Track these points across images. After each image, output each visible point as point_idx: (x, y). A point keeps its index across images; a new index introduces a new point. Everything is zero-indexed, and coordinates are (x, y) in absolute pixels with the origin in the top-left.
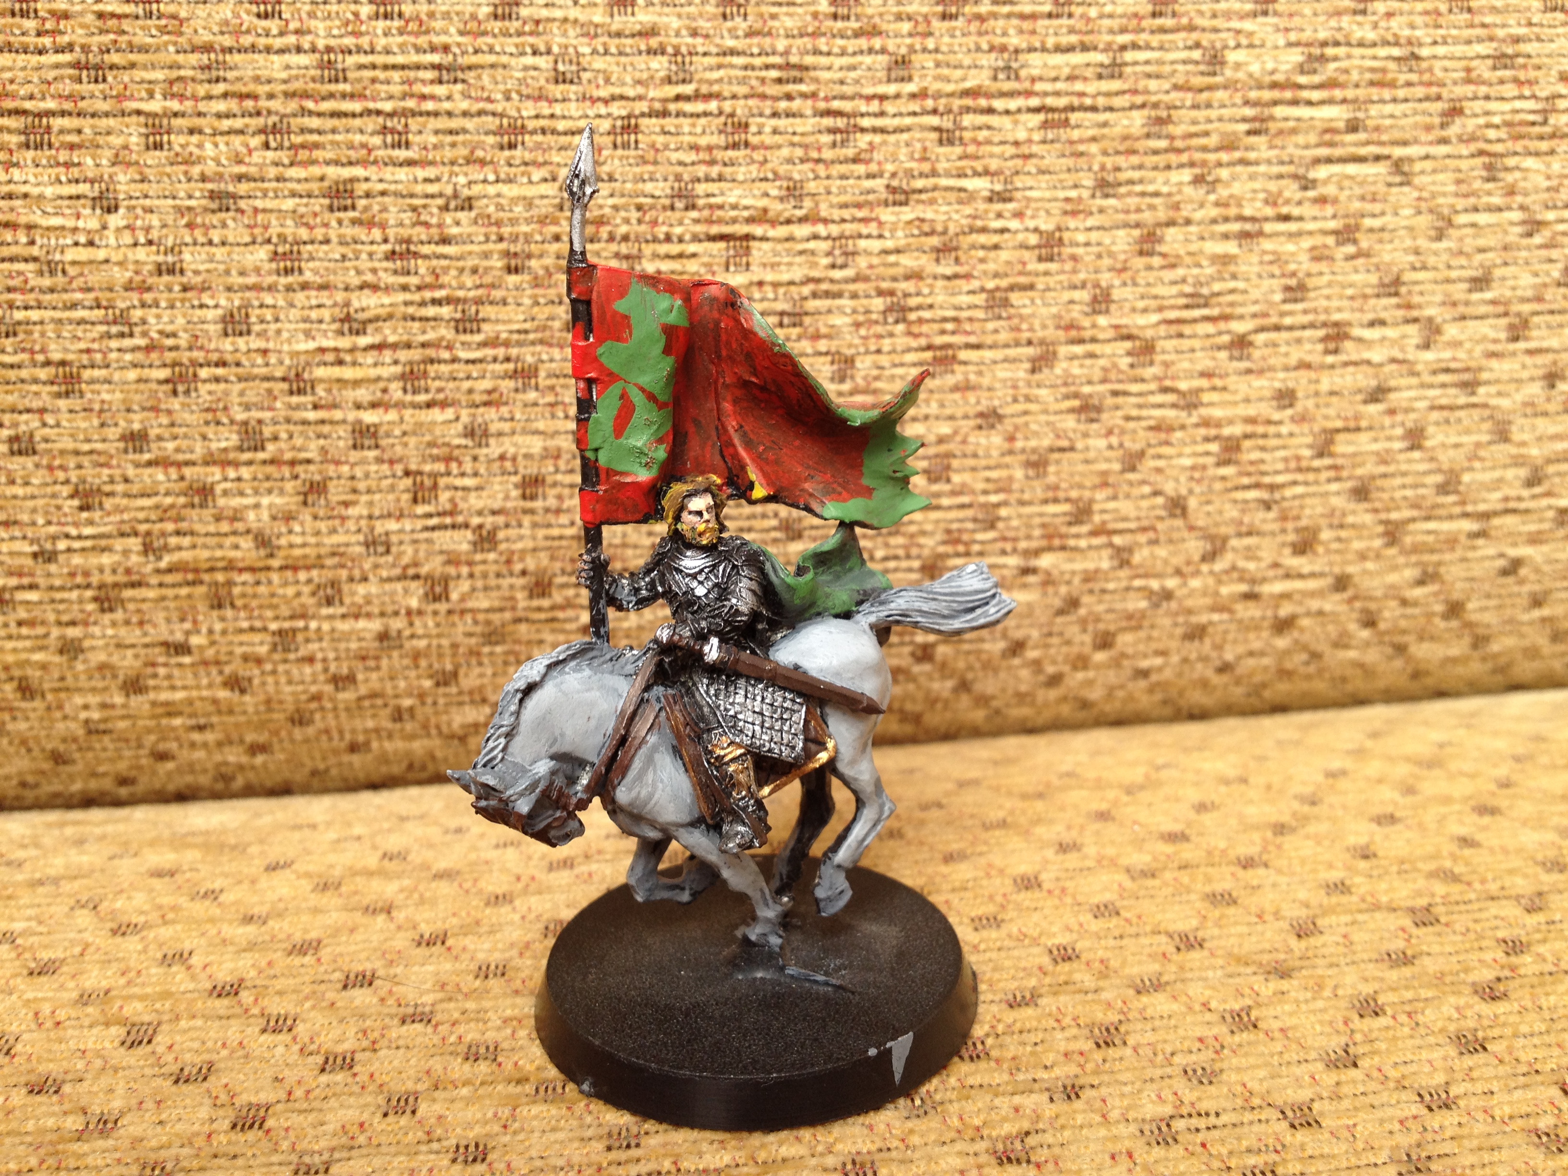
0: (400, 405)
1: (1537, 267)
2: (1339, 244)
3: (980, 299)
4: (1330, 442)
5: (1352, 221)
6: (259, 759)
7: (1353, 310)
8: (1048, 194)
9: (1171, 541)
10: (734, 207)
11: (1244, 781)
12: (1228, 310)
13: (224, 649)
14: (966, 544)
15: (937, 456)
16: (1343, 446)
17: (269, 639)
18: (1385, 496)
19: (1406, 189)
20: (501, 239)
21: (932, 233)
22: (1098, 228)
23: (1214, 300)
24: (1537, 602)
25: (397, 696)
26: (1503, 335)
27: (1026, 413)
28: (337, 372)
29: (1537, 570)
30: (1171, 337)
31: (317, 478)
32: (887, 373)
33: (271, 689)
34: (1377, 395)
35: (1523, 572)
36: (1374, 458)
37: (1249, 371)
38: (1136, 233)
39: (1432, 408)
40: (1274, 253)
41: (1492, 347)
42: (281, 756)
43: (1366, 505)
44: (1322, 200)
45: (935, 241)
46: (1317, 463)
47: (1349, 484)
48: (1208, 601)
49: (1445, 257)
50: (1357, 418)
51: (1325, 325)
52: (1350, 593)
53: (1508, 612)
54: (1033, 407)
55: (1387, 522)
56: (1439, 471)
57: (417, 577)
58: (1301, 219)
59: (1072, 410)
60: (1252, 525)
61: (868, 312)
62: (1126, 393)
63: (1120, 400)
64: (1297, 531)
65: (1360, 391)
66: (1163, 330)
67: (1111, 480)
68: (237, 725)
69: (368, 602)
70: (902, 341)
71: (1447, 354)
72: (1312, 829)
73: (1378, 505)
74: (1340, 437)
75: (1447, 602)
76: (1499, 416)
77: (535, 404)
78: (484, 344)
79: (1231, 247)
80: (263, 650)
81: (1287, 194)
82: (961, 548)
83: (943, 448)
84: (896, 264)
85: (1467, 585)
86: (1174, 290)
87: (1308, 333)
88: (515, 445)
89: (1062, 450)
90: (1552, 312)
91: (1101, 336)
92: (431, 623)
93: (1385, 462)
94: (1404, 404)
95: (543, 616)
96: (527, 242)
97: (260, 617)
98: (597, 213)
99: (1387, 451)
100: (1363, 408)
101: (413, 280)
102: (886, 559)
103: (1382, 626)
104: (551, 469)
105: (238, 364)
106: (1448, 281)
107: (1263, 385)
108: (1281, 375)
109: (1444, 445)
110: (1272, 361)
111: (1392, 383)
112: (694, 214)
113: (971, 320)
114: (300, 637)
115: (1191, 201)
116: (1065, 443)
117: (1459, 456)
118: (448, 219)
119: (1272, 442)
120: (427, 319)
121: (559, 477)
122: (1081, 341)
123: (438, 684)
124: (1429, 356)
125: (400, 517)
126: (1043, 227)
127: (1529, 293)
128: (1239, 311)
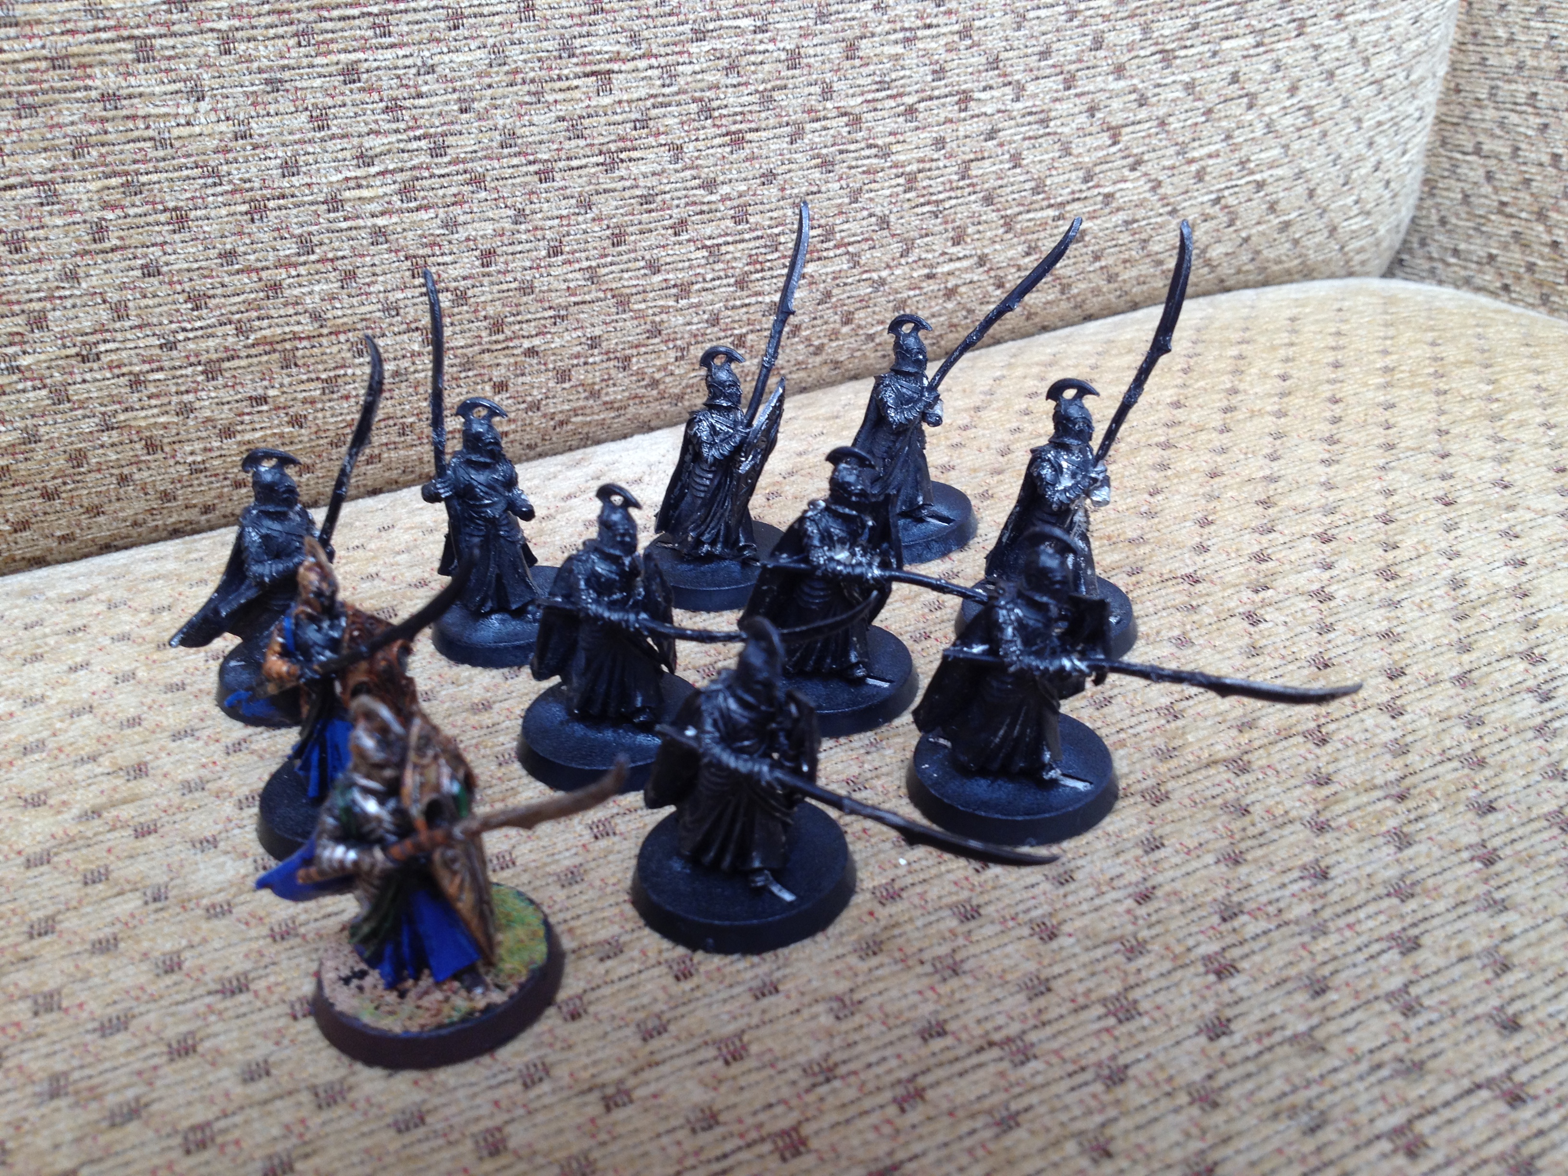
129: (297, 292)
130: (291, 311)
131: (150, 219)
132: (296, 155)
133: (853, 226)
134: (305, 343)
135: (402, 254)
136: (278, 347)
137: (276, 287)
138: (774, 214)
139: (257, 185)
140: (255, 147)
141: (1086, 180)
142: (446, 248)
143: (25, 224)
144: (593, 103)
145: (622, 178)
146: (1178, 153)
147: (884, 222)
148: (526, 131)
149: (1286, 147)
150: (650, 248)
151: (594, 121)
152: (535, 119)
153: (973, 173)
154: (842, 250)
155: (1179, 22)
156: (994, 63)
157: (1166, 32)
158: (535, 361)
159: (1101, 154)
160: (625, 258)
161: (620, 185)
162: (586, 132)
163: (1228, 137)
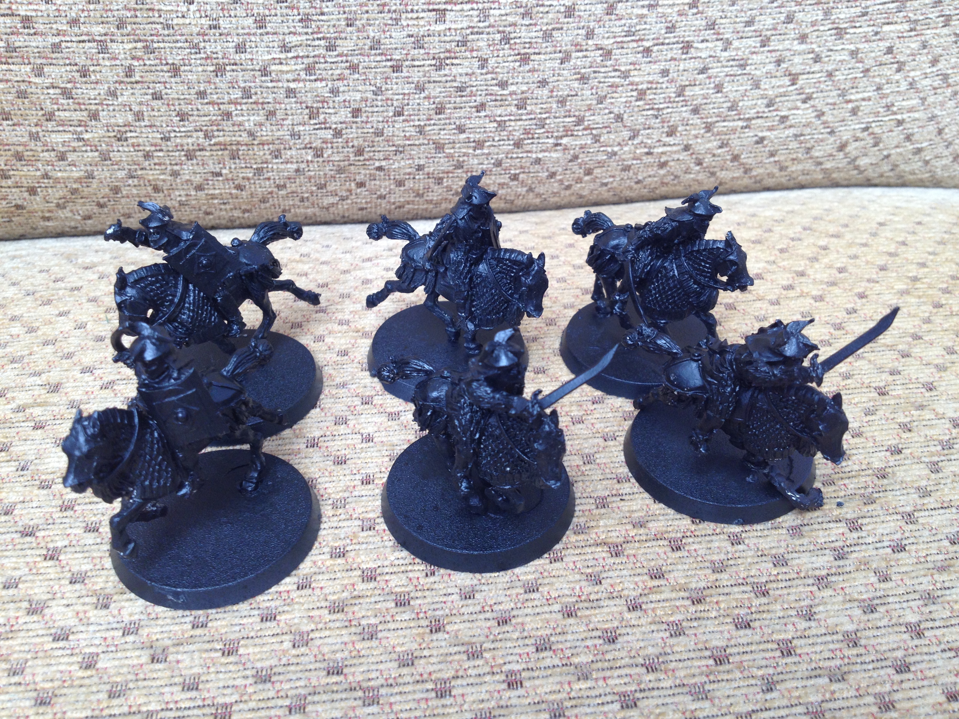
129: (240, 119)
130: (236, 128)
131: (159, 68)
132: (244, 42)
133: (597, 118)
134: (244, 147)
135: (304, 105)
136: (229, 147)
137: (228, 115)
138: (544, 106)
139: (220, 56)
140: (220, 35)
141: (768, 106)
142: (331, 105)
143: (89, 62)
144: (432, 28)
145: (446, 75)
146: (839, 96)
147: (619, 118)
148: (387, 41)
149: (924, 99)
150: (460, 118)
151: (431, 39)
152: (394, 34)
153: (687, 93)
154: (589, 132)
155: (853, 10)
156: (712, 25)
157: (842, 16)
158: (382, 174)
159: (782, 90)
160: (443, 122)
161: (444, 79)
162: (426, 46)
163: (879, 89)
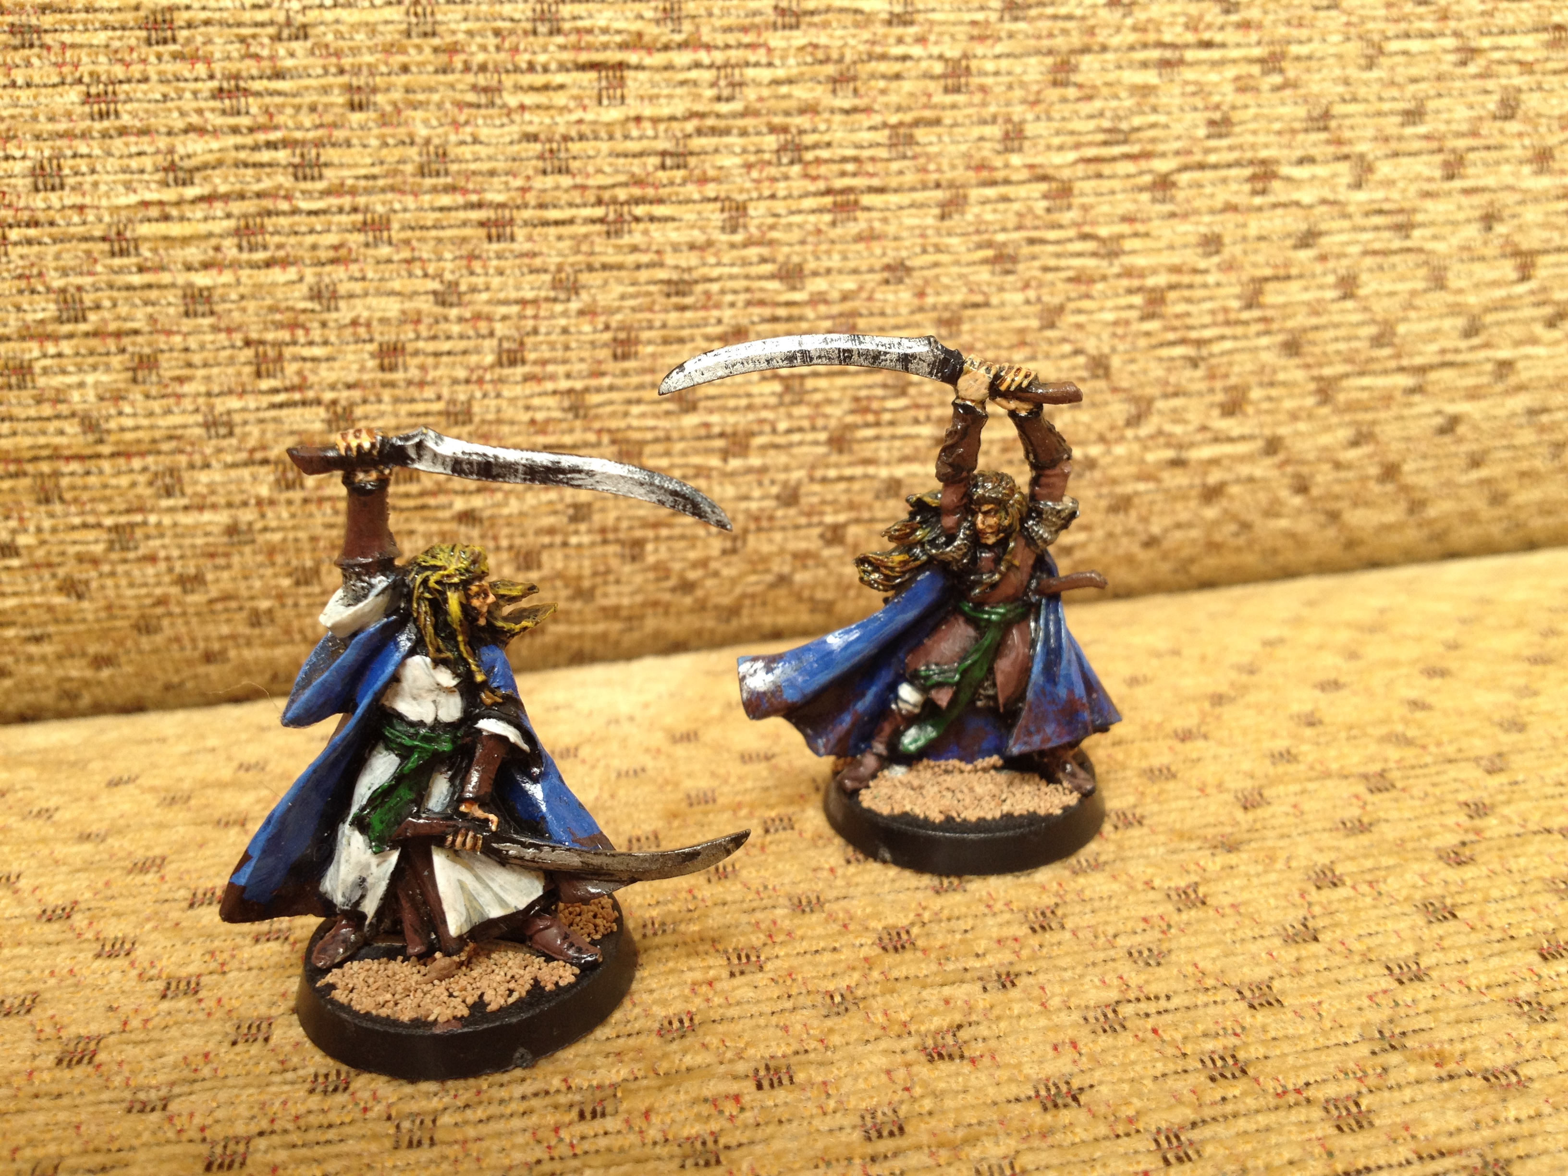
0: (234, 265)
1: (1472, 98)
2: (1265, 73)
3: (882, 136)
4: (1259, 292)
5: (1278, 49)
6: (105, 673)
7: (1280, 146)
8: (952, 17)
9: (1094, 405)
10: (605, 31)
11: (1176, 652)
12: (1149, 147)
13: (55, 549)
14: (877, 413)
15: (841, 315)
16: (1273, 295)
17: (104, 536)
18: (1317, 350)
19: (1334, 13)
20: (342, 71)
21: (827, 60)
22: (1008, 56)
23: (1134, 136)
24: (1475, 462)
25: (252, 598)
26: (1438, 173)
27: (936, 265)
28: (162, 228)
29: (1476, 428)
30: (1088, 178)
31: (147, 350)
32: (783, 221)
33: (111, 593)
34: (1307, 239)
35: (1461, 429)
36: (1304, 310)
37: (1173, 215)
38: (1049, 60)
39: (1366, 253)
40: (1196, 83)
41: (1427, 187)
42: (129, 669)
43: (1296, 361)
44: (1245, 25)
45: (830, 69)
46: (1246, 315)
47: (1280, 338)
48: (1133, 469)
49: (1376, 88)
50: (1287, 265)
51: (1251, 163)
52: (1281, 456)
53: (1446, 473)
54: (944, 258)
55: (1319, 379)
56: (1373, 321)
57: (265, 462)
58: (1223, 45)
59: (985, 261)
60: (1178, 385)
61: (759, 151)
62: (1043, 241)
63: (1037, 249)
64: (1227, 390)
65: (1289, 235)
66: (1080, 170)
67: (1029, 338)
68: (76, 634)
69: (213, 492)
70: (799, 185)
71: (1380, 194)
72: (1252, 698)
73: (1310, 360)
74: (1270, 287)
75: (1382, 464)
76: (1435, 262)
77: (389, 261)
78: (327, 193)
79: (1151, 77)
80: (98, 549)
81: (1208, 18)
82: (870, 418)
83: (847, 306)
84: (788, 96)
85: (1402, 446)
86: (1092, 125)
87: (1234, 172)
88: (369, 308)
89: (976, 306)
90: (1488, 148)
91: (1015, 177)
92: (285, 514)
93: (1316, 313)
94: (1336, 249)
95: (411, 503)
96: (372, 74)
97: (93, 512)
98: (449, 39)
99: (1319, 301)
100: (1292, 254)
101: (244, 121)
102: (789, 431)
103: (1315, 492)
104: (412, 335)
105: (52, 224)
106: (1380, 114)
107: (1188, 230)
108: (1207, 219)
109: (1377, 294)
110: (1197, 204)
111: (1323, 226)
112: (560, 40)
113: (873, 159)
114: (139, 533)
115: (1107, 25)
116: (979, 298)
117: (1393, 304)
118: (281, 50)
119: (1199, 293)
120: (262, 165)
121: (421, 344)
122: (993, 183)
123: (298, 583)
124: (1361, 196)
125: (243, 393)
126: (948, 54)
127: (1464, 127)
128: (1161, 147)
